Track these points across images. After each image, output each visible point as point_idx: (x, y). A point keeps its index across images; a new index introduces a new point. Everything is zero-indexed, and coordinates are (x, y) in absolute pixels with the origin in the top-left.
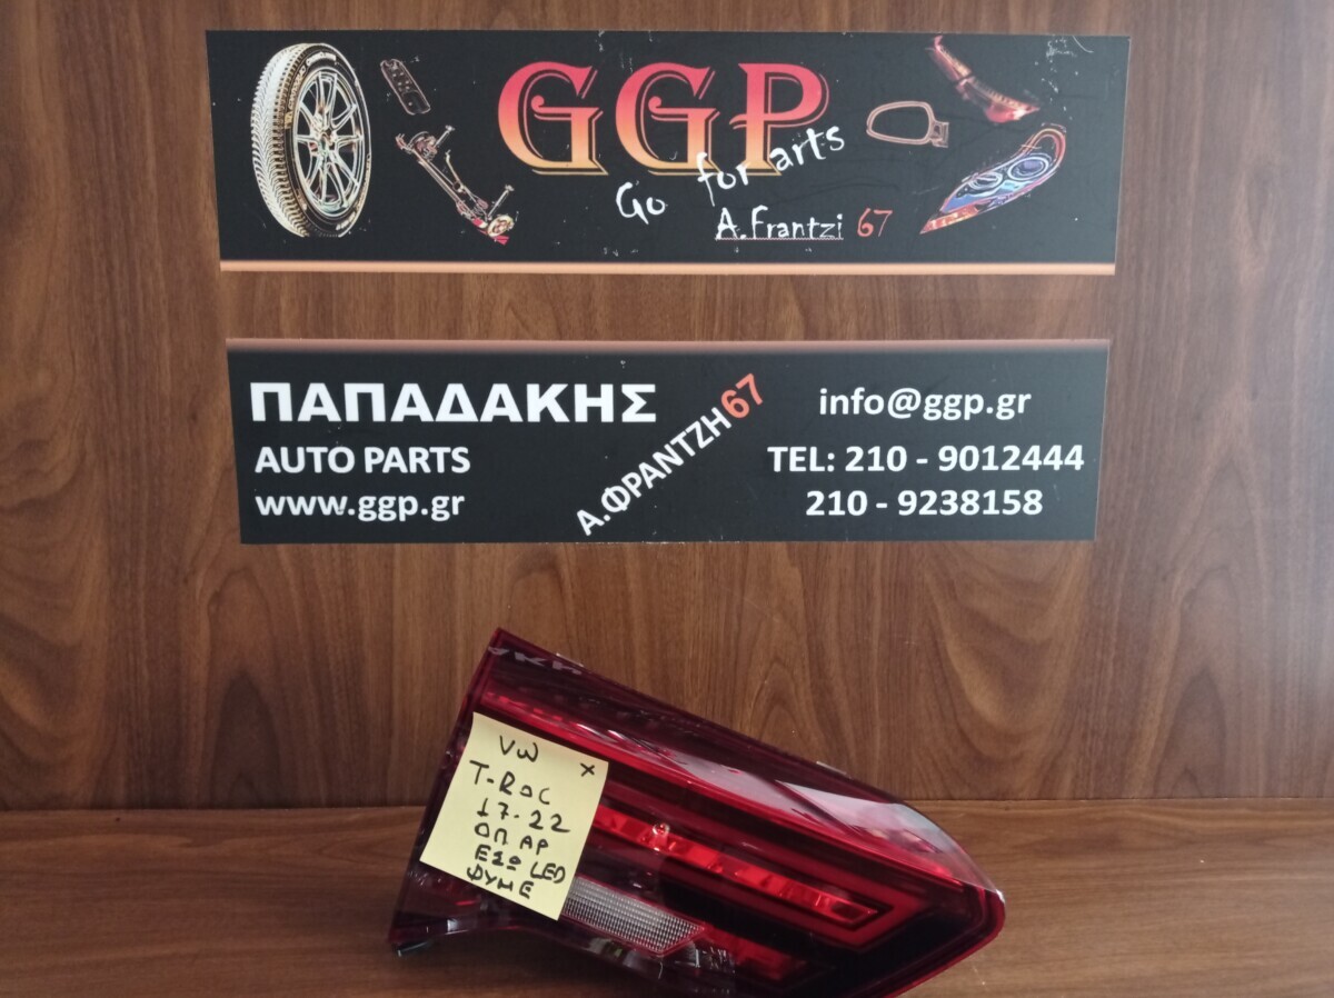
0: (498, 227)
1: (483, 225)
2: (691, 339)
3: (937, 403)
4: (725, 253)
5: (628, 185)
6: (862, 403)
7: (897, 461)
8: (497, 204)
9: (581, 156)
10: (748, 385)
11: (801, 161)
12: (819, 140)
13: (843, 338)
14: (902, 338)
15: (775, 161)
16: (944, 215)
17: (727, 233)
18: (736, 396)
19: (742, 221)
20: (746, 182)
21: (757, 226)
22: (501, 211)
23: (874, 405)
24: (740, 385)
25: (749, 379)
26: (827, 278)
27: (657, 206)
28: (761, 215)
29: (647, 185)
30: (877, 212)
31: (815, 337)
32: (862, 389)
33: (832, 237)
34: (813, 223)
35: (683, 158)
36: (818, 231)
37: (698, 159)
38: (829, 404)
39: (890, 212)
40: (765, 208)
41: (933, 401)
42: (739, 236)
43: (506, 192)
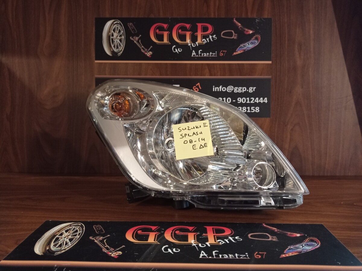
0: (149, 54)
1: (146, 54)
2: (187, 76)
3: (237, 89)
4: (194, 59)
5: (175, 46)
6: (221, 89)
7: (229, 101)
8: (149, 49)
9: (166, 41)
10: (198, 85)
11: (208, 41)
12: (212, 38)
13: (217, 76)
14: (230, 76)
15: (203, 41)
16: (237, 52)
17: (194, 55)
18: (196, 87)
19: (197, 53)
20: (198, 45)
21: (200, 54)
22: (150, 51)
23: (224, 89)
24: (197, 85)
25: (199, 84)
26: (214, 64)
27: (180, 50)
28: (200, 52)
29: (178, 46)
30: (224, 51)
31: (212, 76)
32: (221, 86)
33: (215, 56)
34: (211, 53)
35: (185, 41)
36: (212, 55)
37: (188, 41)
38: (215, 89)
39: (226, 51)
40: (201, 50)
41: (236, 88)
42: (196, 55)
43: (151, 47)
